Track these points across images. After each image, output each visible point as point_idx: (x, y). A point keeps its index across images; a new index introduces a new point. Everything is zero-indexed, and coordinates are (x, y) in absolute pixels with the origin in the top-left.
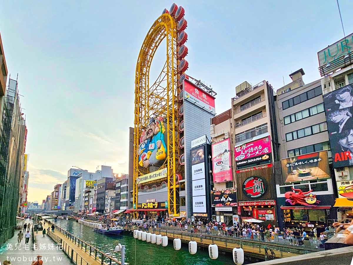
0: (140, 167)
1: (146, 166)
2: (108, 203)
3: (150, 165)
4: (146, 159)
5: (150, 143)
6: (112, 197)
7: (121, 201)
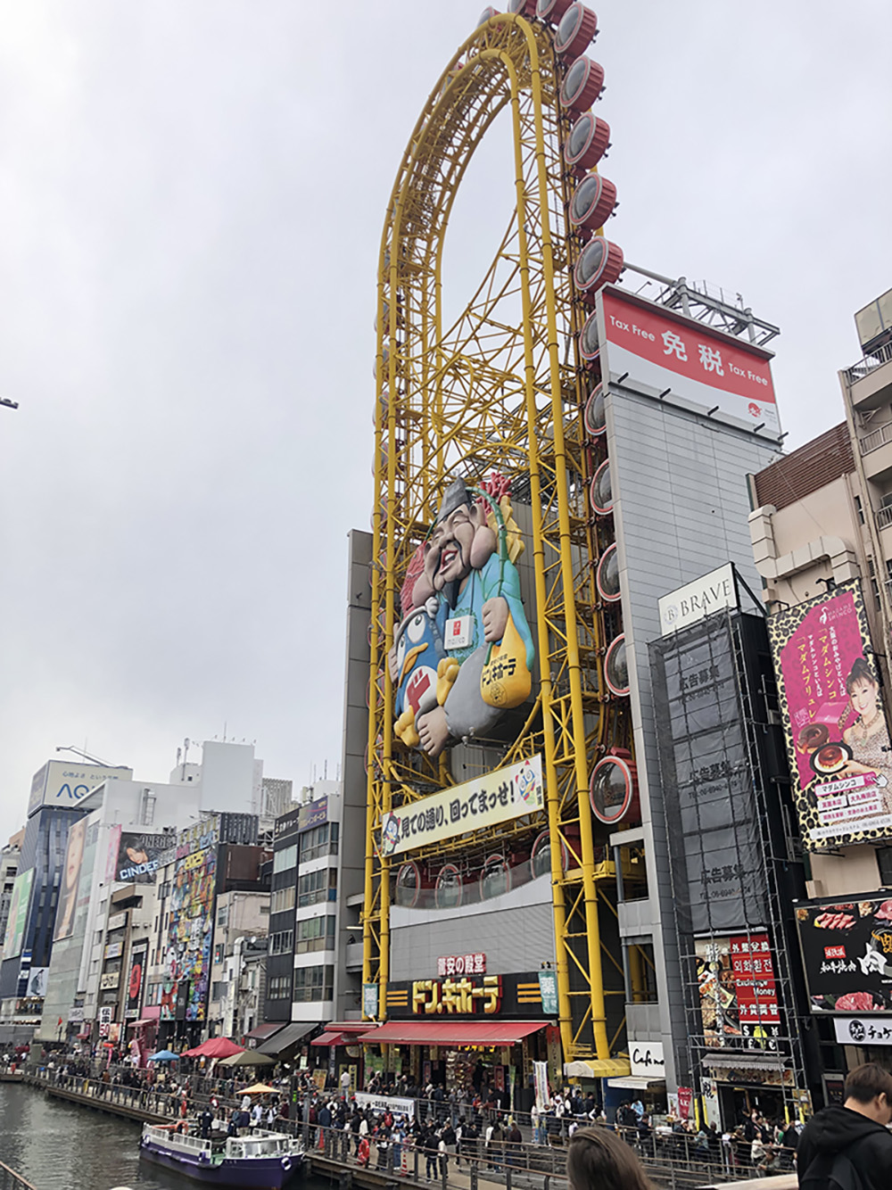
0: (399, 751)
1: (432, 742)
2: (227, 979)
3: (451, 740)
4: (433, 705)
5: (452, 612)
6: (249, 934)
7: (302, 960)
